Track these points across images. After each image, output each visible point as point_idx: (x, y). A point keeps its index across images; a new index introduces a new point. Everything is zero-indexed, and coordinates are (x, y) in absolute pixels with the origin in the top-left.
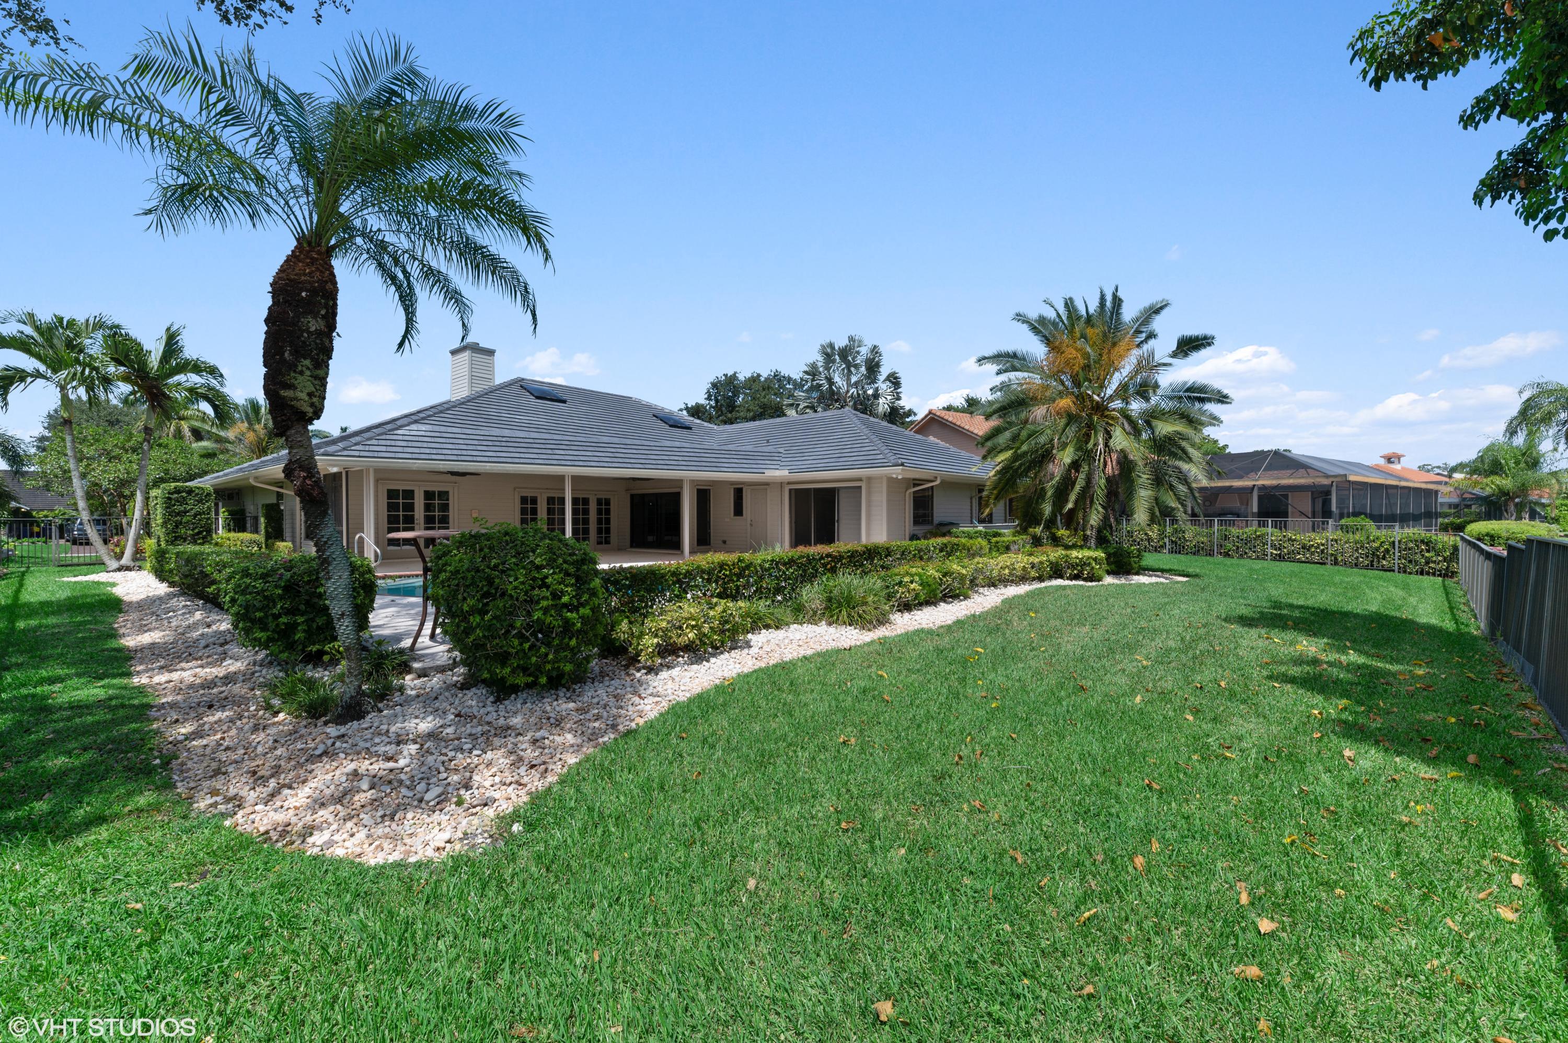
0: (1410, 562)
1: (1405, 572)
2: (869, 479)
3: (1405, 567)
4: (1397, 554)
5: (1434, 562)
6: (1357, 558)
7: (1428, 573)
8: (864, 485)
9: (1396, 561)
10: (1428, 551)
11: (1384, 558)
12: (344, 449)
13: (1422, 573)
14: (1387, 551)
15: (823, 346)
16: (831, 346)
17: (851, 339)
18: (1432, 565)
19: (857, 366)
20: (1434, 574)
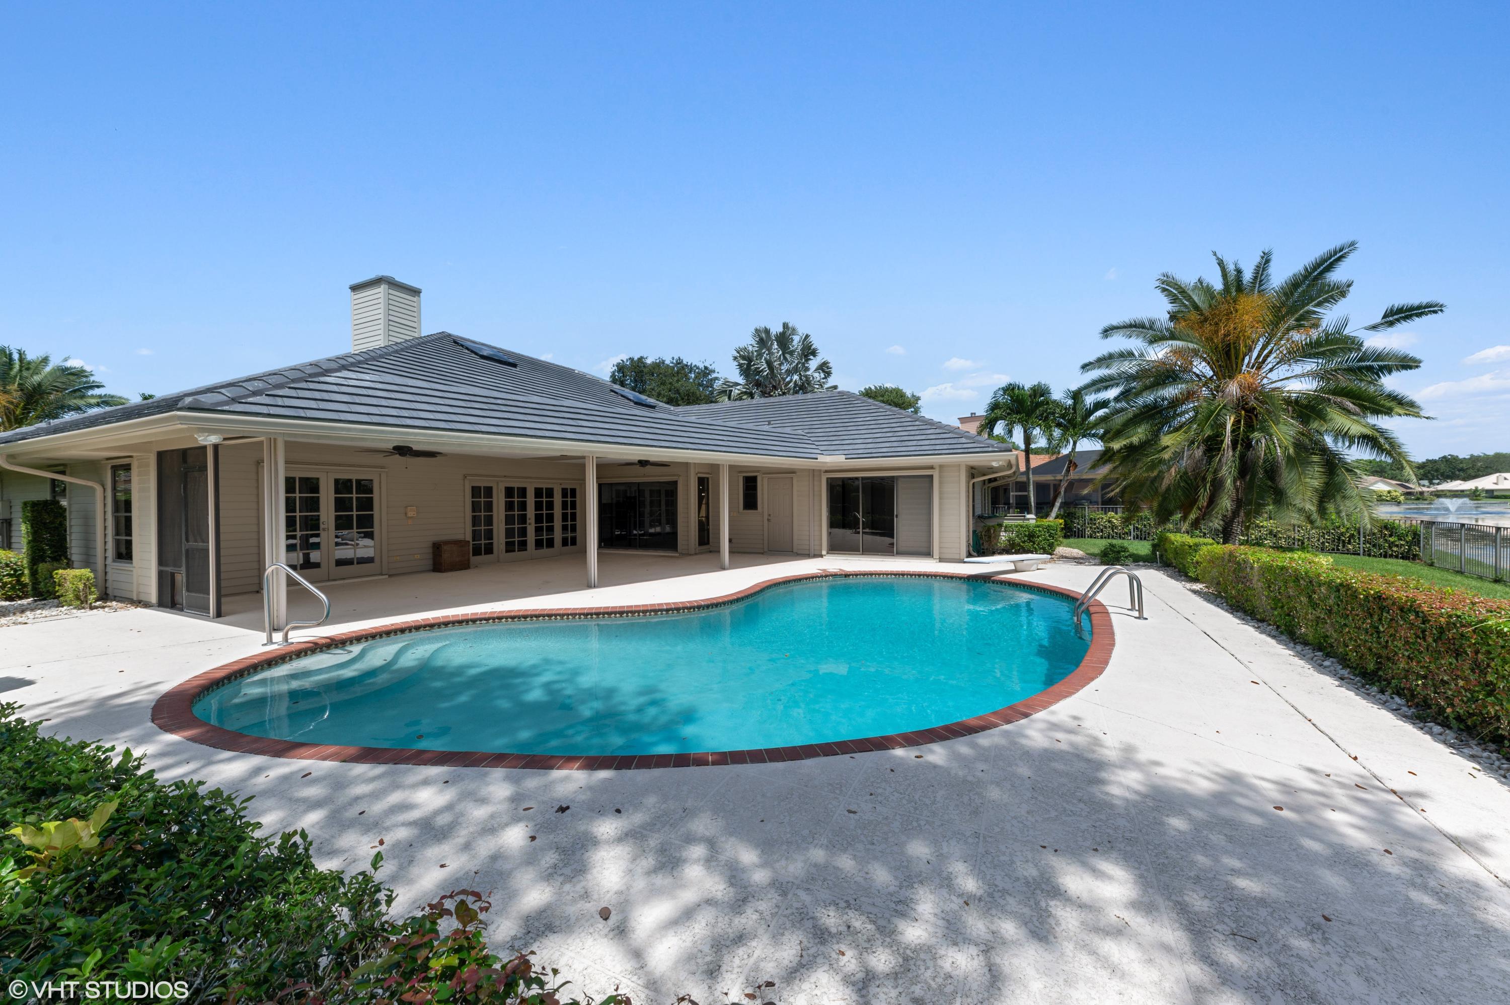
0: (1374, 546)
1: (1369, 555)
2: (941, 467)
3: (1369, 550)
4: (1362, 539)
5: (1397, 546)
6: (1323, 543)
7: (1391, 556)
8: (936, 474)
9: (1362, 545)
10: (1391, 536)
11: (1349, 543)
12: (234, 400)
13: (1385, 557)
14: (1352, 536)
15: (756, 330)
16: (767, 331)
17: (785, 326)
18: (1395, 549)
19: (792, 353)
20: (1397, 557)
